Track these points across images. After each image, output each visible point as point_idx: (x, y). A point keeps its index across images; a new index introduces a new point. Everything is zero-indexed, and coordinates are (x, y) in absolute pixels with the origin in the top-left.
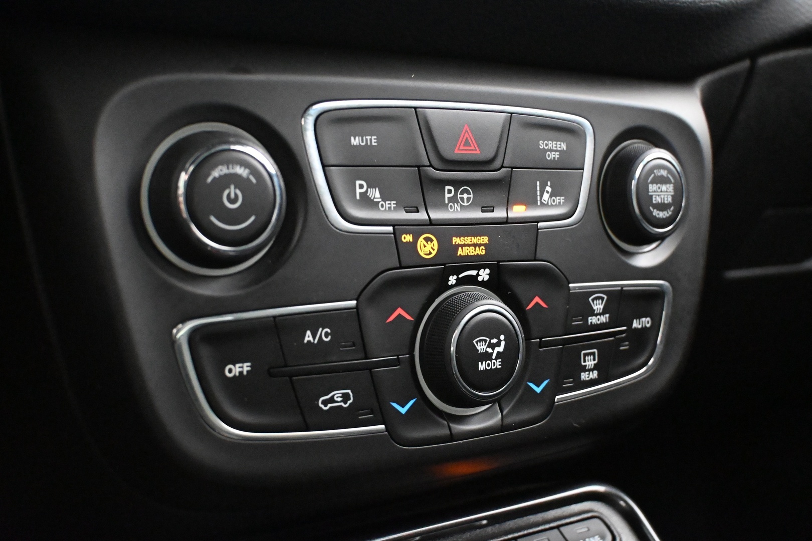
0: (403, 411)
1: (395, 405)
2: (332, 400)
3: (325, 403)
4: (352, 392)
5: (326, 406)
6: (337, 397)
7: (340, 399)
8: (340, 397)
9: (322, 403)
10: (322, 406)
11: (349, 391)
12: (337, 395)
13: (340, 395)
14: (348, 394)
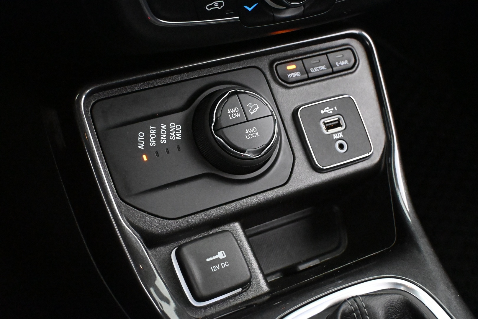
0: (250, 9)
1: (246, 7)
2: (213, 6)
3: (209, 7)
4: (224, 2)
5: (209, 9)
6: (216, 5)
7: (217, 5)
8: (217, 4)
9: (207, 8)
10: (207, 9)
11: (223, 1)
12: (216, 3)
13: (218, 3)
14: (222, 2)
